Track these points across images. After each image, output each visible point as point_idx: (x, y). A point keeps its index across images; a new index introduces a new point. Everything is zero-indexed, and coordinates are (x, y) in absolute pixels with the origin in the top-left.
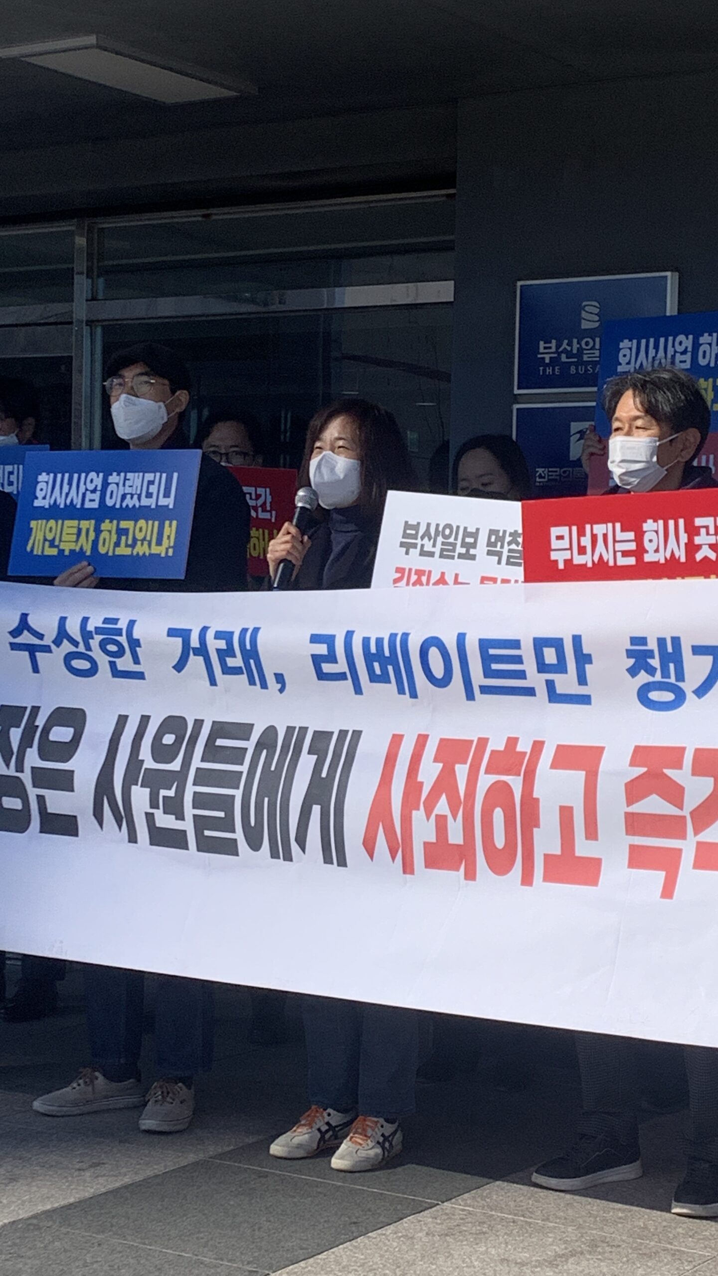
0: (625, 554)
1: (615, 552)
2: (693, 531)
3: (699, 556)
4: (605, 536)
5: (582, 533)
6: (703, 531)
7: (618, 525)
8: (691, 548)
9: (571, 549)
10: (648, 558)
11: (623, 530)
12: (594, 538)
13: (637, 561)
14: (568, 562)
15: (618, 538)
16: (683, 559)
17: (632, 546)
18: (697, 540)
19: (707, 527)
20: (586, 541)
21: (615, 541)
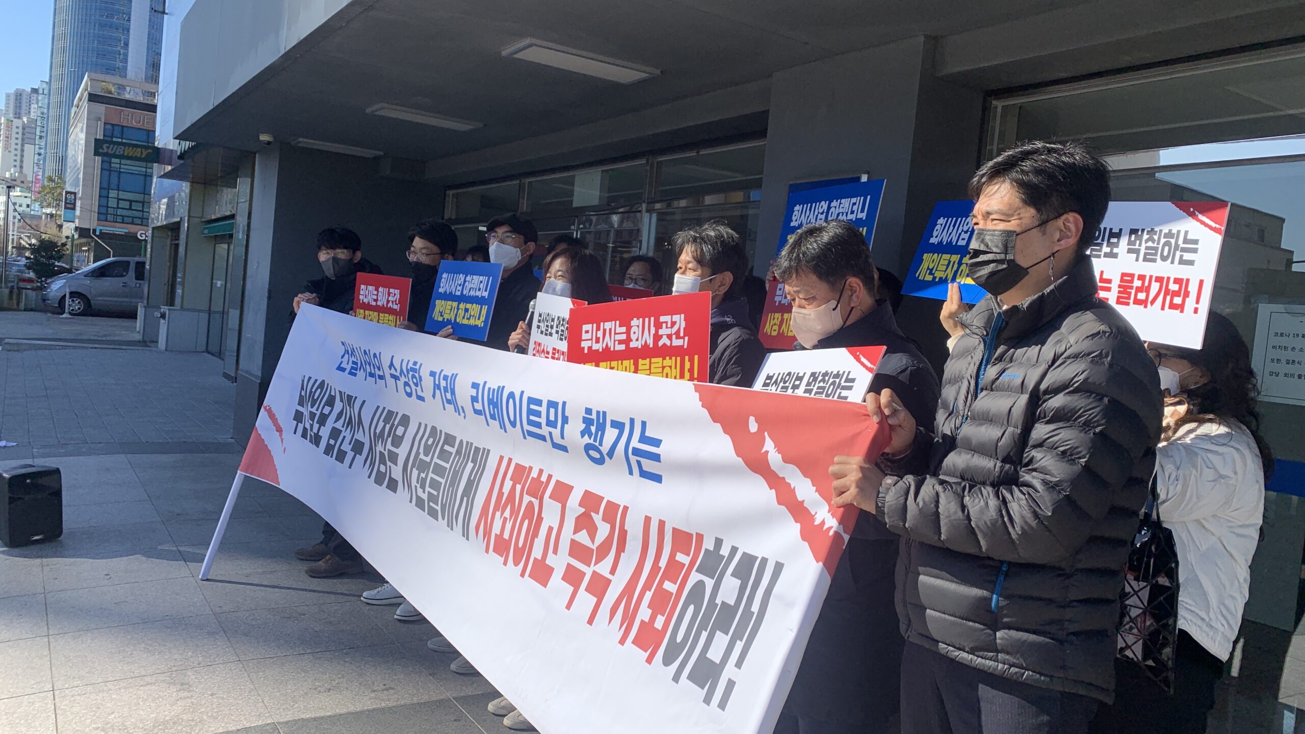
0: (620, 342)
1: (615, 341)
2: (658, 325)
3: (660, 343)
4: (610, 330)
5: (598, 329)
6: (664, 325)
7: (618, 322)
8: (657, 337)
9: (591, 339)
10: (633, 345)
11: (620, 326)
12: (605, 331)
13: (626, 347)
14: (590, 348)
15: (617, 332)
16: (651, 346)
17: (624, 337)
18: (661, 332)
19: (666, 323)
20: (600, 334)
21: (615, 334)
